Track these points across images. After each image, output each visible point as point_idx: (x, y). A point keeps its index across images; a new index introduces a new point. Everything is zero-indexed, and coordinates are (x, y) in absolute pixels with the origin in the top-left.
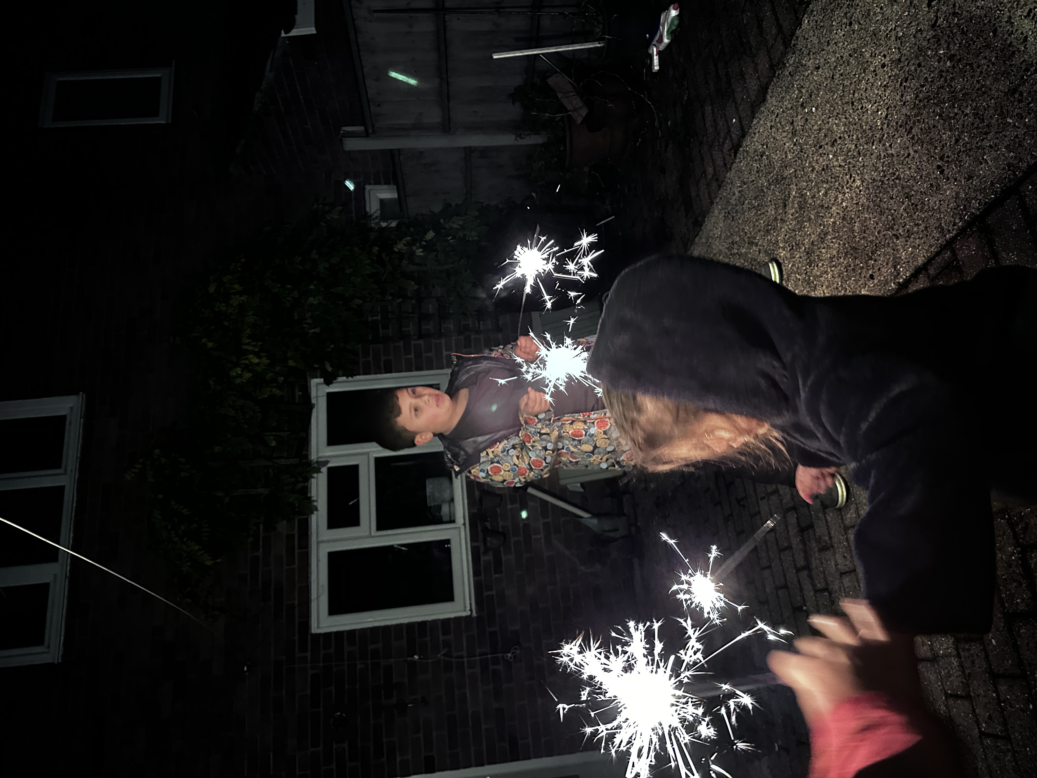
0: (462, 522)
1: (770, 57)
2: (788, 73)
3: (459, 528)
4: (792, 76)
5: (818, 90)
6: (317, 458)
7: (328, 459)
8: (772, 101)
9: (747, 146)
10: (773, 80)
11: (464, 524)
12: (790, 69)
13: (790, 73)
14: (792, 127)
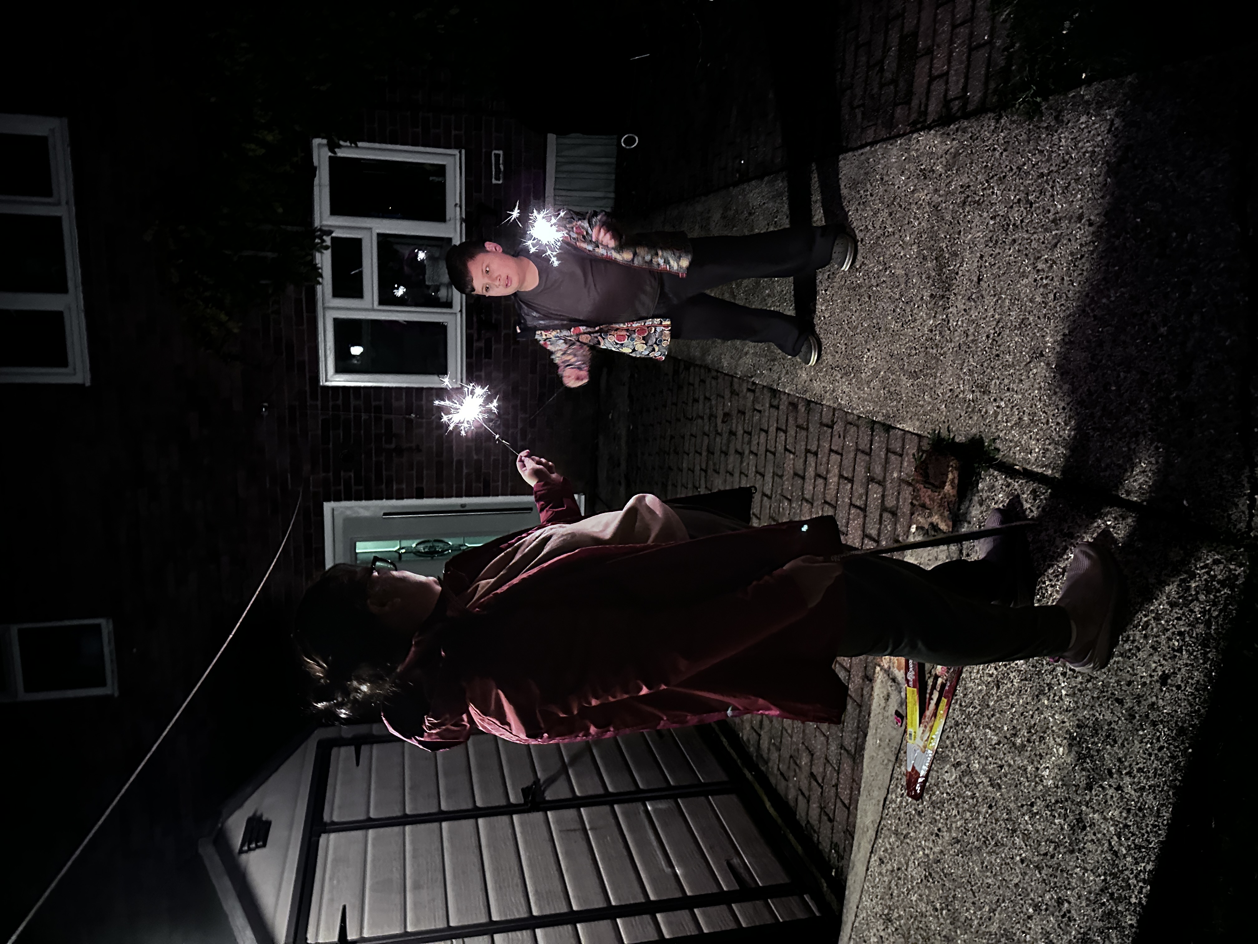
0: (459, 309)
3: (455, 314)
6: (321, 226)
7: (332, 229)
11: (461, 311)
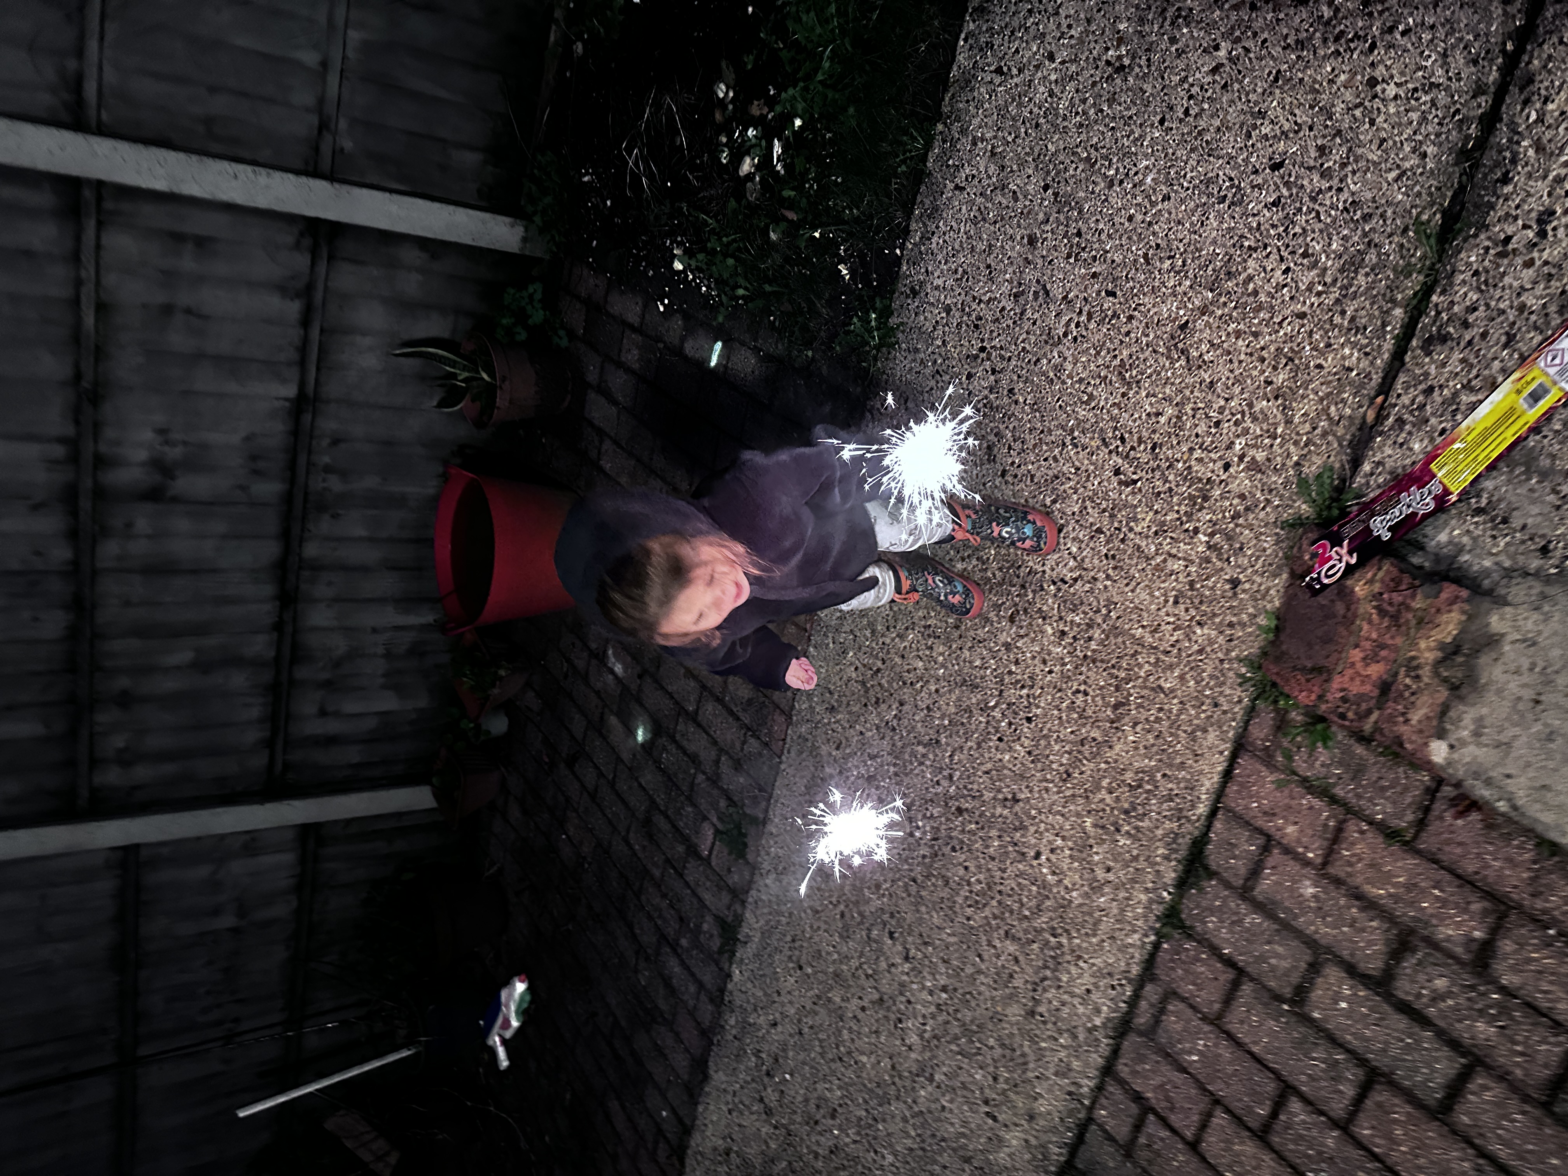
1: (696, 1021)
2: (731, 1038)
4: (739, 1040)
5: (784, 1050)
8: (718, 1077)
9: (698, 1145)
10: (712, 1050)
12: (734, 1032)
13: (735, 1037)
14: (762, 1106)
